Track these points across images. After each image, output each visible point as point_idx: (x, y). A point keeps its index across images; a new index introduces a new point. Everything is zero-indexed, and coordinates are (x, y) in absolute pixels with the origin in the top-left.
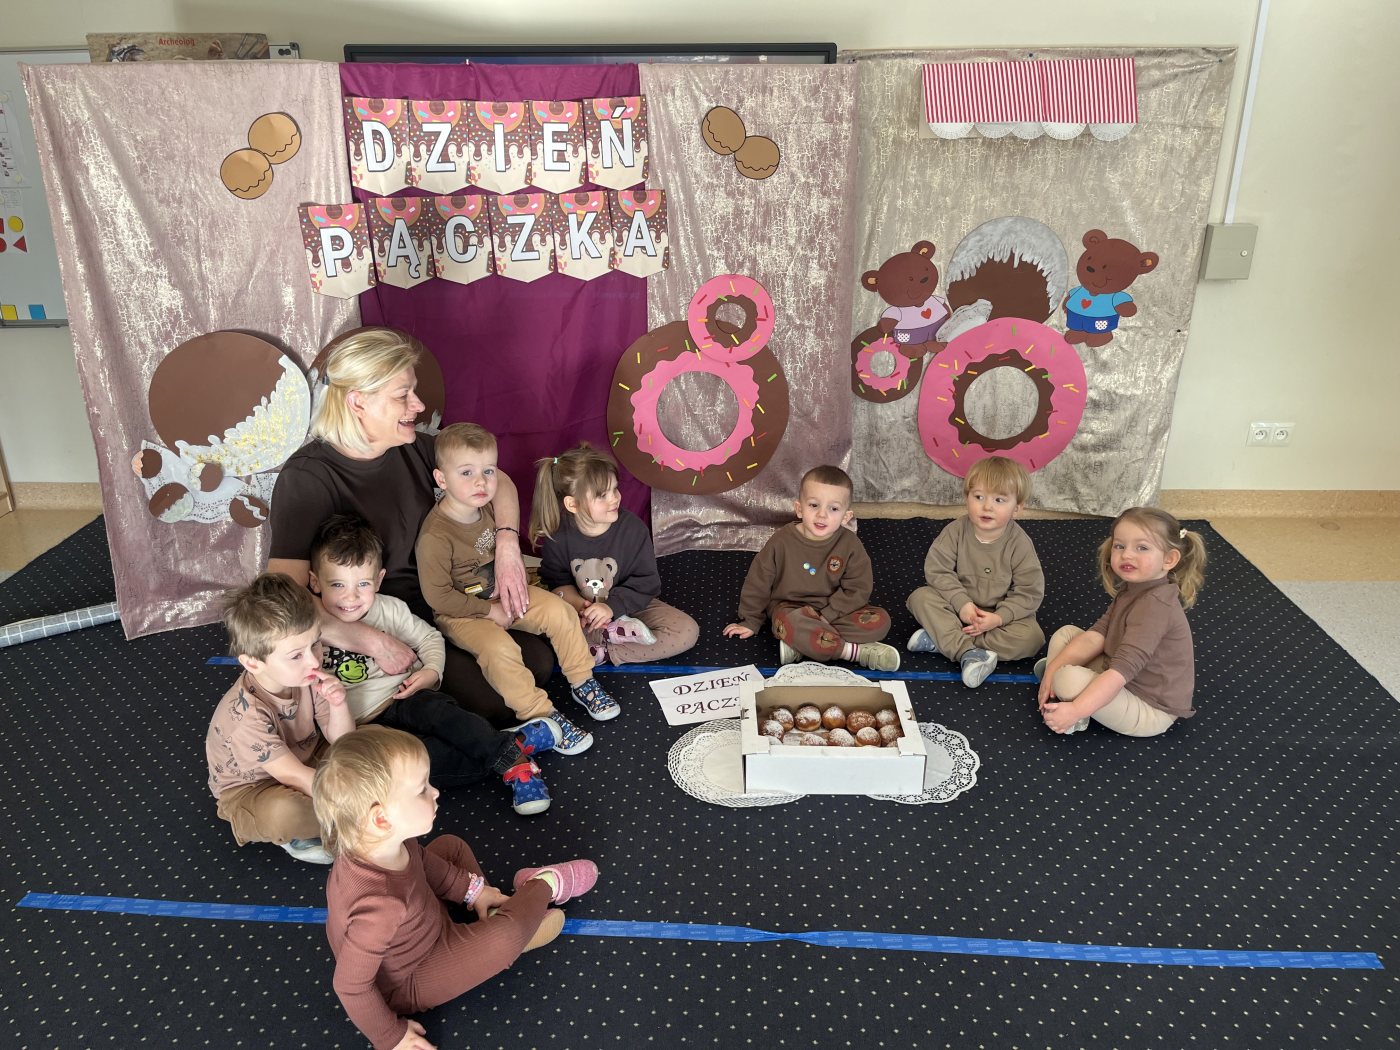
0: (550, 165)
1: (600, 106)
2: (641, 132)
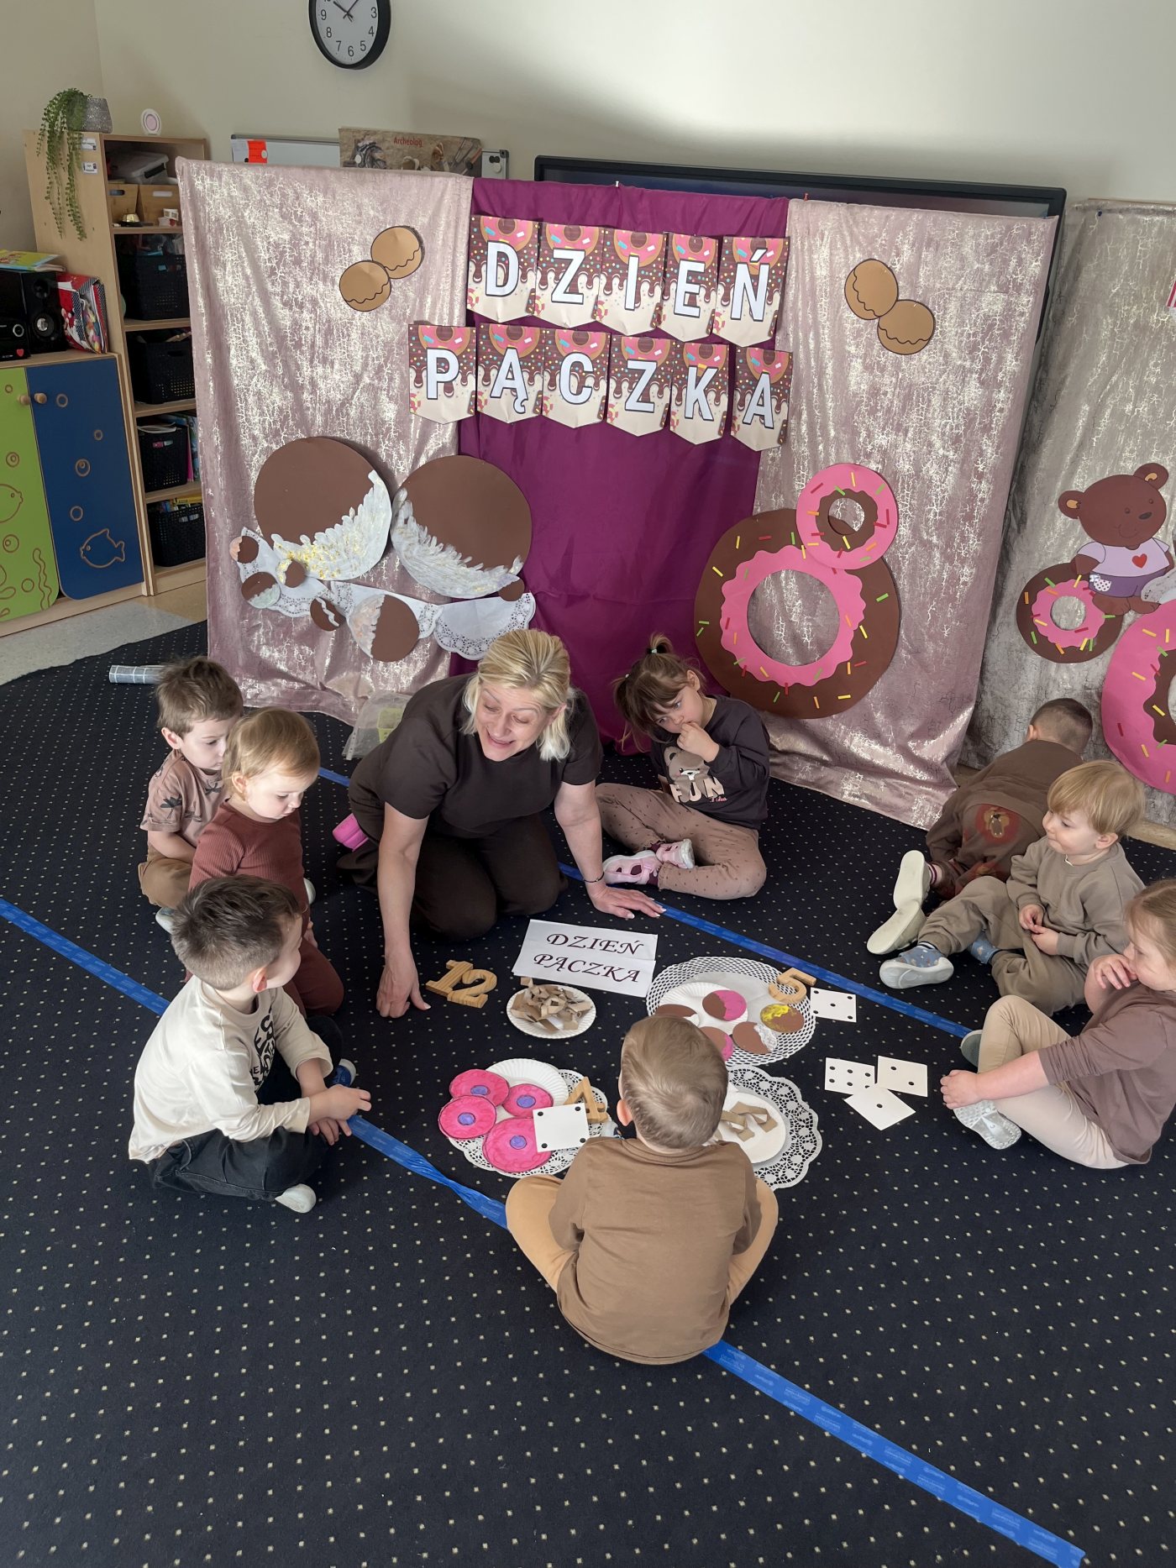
0: (681, 309)
1: (740, 245)
2: (779, 282)
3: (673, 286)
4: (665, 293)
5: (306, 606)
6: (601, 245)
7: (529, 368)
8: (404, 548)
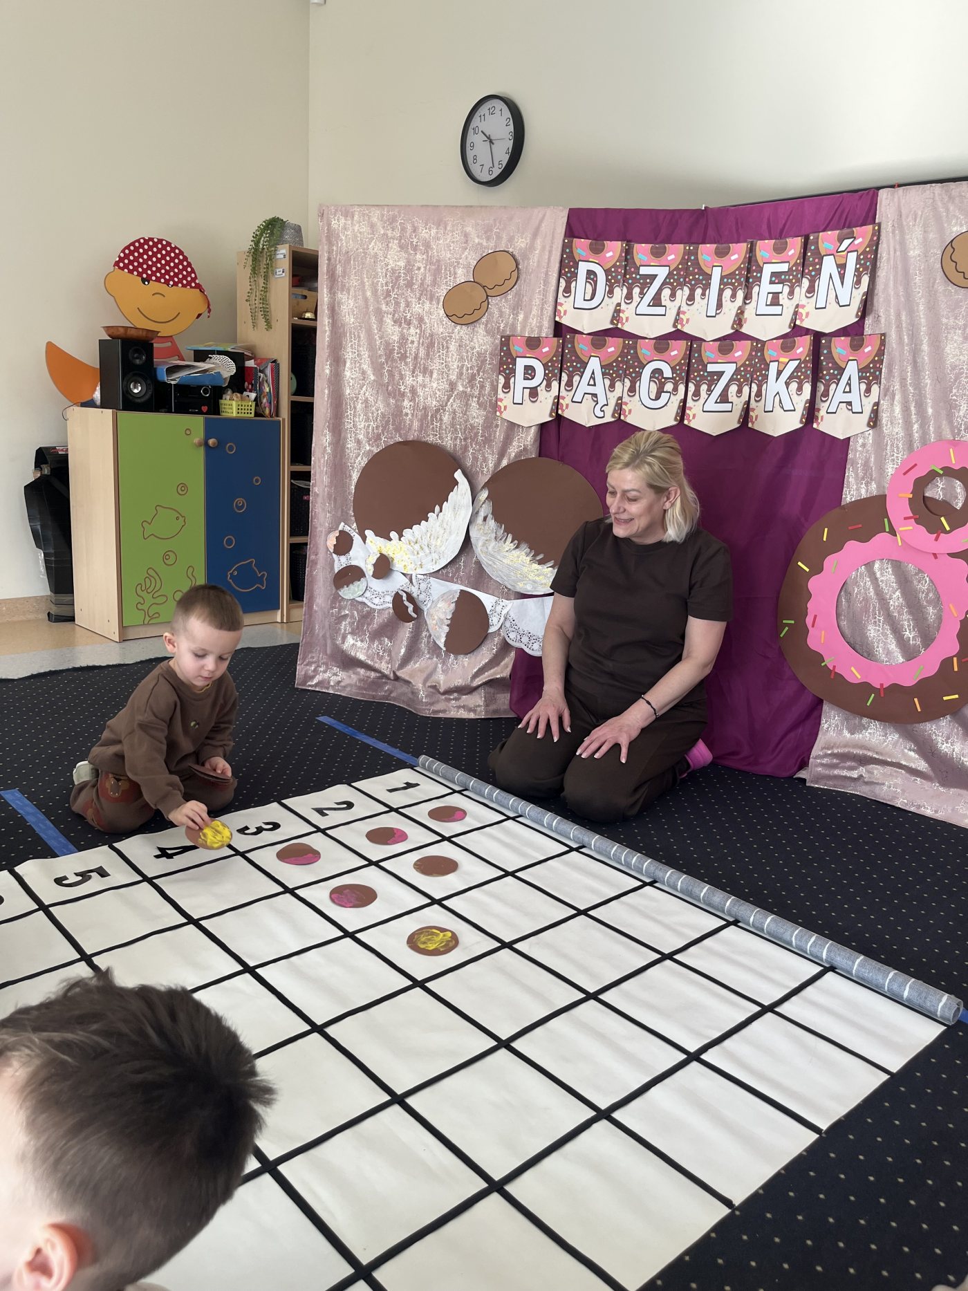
0: (763, 309)
1: (826, 240)
2: (868, 265)
3: (756, 289)
4: (748, 297)
5: (389, 599)
6: (684, 261)
7: (611, 375)
8: (480, 544)
